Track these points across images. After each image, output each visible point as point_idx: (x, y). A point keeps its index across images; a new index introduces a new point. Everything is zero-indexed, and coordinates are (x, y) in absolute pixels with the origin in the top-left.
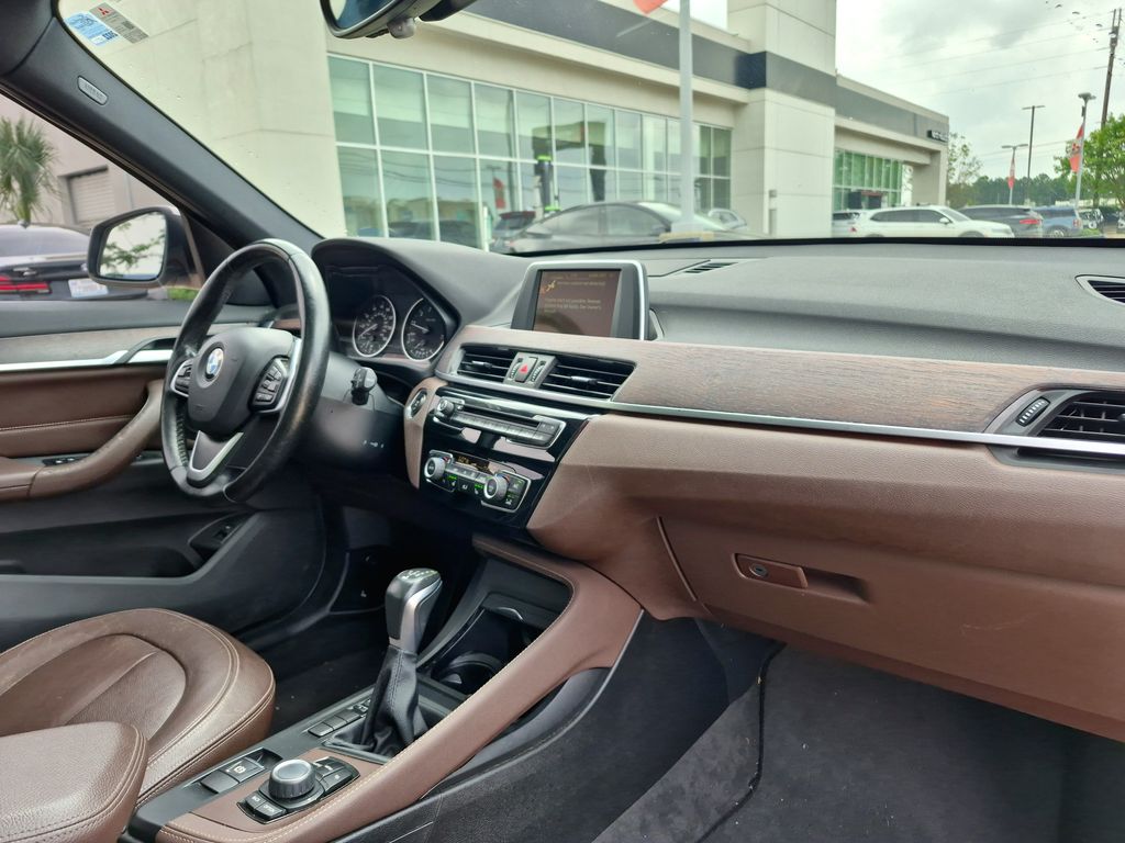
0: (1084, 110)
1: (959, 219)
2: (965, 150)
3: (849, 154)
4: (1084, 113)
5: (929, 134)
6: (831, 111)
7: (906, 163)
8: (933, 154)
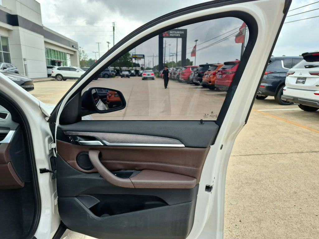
0: (108, 46)
1: (81, 71)
2: (83, 52)
3: (50, 50)
4: (108, 47)
5: (73, 46)
6: (42, 37)
7: (67, 53)
8: (75, 52)
